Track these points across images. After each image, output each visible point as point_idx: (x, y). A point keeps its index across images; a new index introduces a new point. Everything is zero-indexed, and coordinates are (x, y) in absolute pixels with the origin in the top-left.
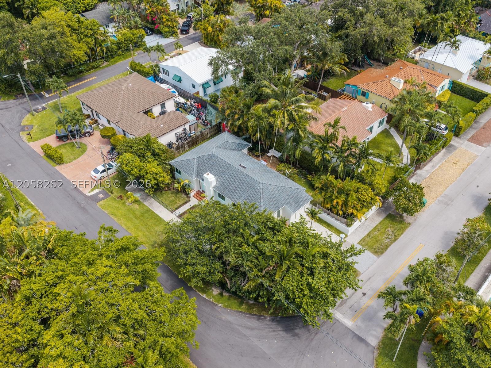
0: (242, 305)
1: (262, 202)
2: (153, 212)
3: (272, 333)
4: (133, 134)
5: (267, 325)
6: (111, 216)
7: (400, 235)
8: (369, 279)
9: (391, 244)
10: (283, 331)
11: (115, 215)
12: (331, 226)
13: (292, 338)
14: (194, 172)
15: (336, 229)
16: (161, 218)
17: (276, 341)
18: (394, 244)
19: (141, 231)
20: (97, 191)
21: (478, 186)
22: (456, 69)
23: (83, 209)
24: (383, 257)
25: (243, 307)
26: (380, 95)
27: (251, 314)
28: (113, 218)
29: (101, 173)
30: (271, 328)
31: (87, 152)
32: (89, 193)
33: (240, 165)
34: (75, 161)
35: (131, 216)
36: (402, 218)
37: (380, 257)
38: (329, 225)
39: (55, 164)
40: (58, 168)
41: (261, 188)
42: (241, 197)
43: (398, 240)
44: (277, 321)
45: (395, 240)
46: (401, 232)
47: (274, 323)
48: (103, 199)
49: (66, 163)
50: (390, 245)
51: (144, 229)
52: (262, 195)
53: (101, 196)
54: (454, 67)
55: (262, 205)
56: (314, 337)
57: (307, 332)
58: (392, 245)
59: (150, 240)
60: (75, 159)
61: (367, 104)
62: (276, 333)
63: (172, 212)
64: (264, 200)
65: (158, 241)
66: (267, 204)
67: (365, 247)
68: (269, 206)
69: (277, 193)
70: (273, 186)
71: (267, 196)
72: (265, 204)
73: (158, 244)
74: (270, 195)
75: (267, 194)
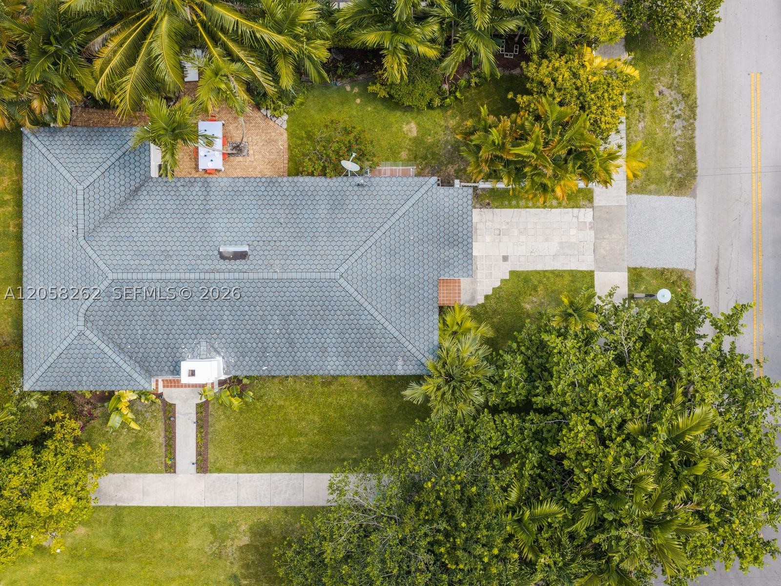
1: (390, 327)
7: (692, 85)
8: (717, 269)
9: (693, 130)
14: (128, 369)
18: (697, 124)
24: (703, 184)
33: (222, 257)
35: (100, 566)
37: (698, 192)
41: (352, 290)
42: (323, 350)
43: (698, 102)
45: (692, 108)
46: (690, 73)
50: (692, 138)
52: (373, 311)
55: (397, 334)
58: (697, 133)
63: (171, 468)
64: (388, 317)
65: (236, 569)
66: (403, 319)
67: (650, 193)
68: (412, 319)
69: (393, 264)
70: (369, 255)
71: (384, 297)
72: (403, 324)
73: (245, 578)
74: (388, 289)
75: (379, 294)
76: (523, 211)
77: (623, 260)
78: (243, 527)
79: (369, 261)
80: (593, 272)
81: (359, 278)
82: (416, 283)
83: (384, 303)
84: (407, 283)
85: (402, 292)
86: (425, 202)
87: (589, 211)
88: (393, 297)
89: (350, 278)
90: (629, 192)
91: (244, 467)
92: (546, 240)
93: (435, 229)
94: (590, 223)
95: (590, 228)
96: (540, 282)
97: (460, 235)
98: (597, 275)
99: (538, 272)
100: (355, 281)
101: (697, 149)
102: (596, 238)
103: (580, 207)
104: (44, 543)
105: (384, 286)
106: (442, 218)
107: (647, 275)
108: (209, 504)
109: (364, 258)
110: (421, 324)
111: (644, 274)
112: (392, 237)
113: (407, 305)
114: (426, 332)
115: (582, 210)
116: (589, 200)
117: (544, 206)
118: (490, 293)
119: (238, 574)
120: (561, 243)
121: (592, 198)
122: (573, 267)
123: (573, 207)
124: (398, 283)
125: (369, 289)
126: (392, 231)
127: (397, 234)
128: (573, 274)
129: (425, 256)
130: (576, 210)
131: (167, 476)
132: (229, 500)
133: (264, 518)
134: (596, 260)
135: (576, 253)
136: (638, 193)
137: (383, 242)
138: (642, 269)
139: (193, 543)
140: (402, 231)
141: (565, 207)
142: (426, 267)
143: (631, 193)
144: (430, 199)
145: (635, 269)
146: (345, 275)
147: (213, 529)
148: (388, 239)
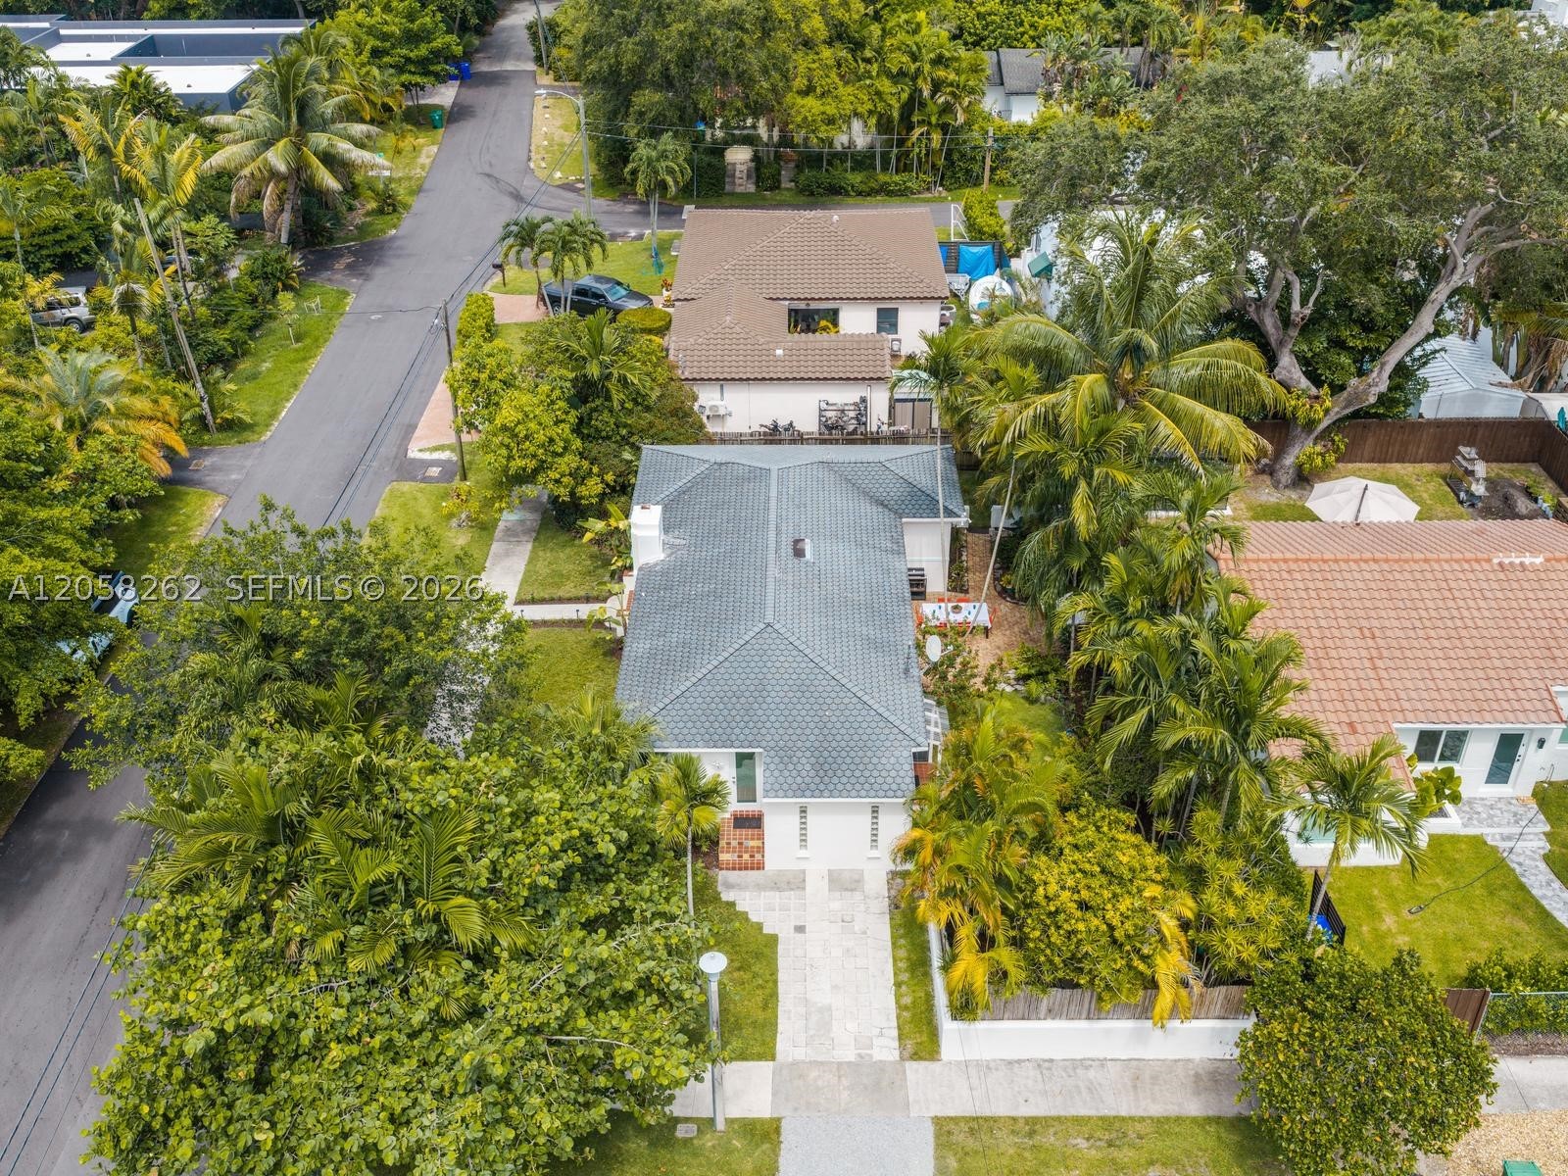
1: (688, 683)
32: (421, 451)
33: (798, 541)
41: (747, 637)
48: (424, 480)
52: (715, 662)
53: (433, 471)
55: (678, 693)
64: (705, 682)
66: (700, 700)
67: (939, 1158)
68: (700, 712)
69: (786, 688)
70: (799, 659)
71: (735, 676)
72: (691, 700)
74: (748, 682)
75: (740, 670)
77: (796, 1109)
79: (790, 659)
80: (773, 1059)
81: (766, 647)
82: (755, 718)
83: (727, 676)
84: (756, 706)
85: (743, 700)
86: (887, 731)
87: (894, 1055)
88: (735, 688)
89: (766, 635)
90: (938, 1121)
92: (835, 987)
93: (843, 744)
94: (871, 1056)
95: (860, 1056)
96: (755, 976)
97: (835, 780)
98: (765, 1067)
99: (774, 973)
100: (761, 641)
102: (840, 1064)
103: (900, 1038)
105: (753, 676)
106: (861, 754)
107: (764, 1152)
109: (795, 653)
110: (690, 724)
111: (766, 1146)
112: (829, 689)
113: (721, 706)
114: (676, 731)
115: (896, 1044)
116: (915, 1054)
117: (898, 985)
118: (739, 908)
120: (829, 1009)
121: (921, 1059)
122: (783, 1025)
123: (899, 1028)
124: (756, 694)
125: (748, 658)
126: (838, 689)
127: (833, 695)
128: (770, 1026)
129: (799, 731)
130: (895, 1033)
134: (795, 1064)
135: (812, 1032)
136: (937, 1136)
137: (820, 677)
138: (776, 1145)
140: (837, 701)
141: (898, 1017)
142: (781, 731)
143: (937, 1124)
144: (892, 737)
145: (778, 1131)
146: (769, 629)
148: (824, 683)
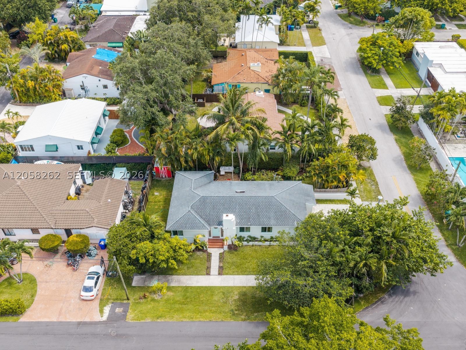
0: (361, 303)
2: (191, 287)
3: (403, 305)
4: (91, 226)
5: (392, 301)
6: (158, 321)
7: (375, 178)
10: (405, 297)
11: (161, 317)
12: (333, 200)
13: (416, 296)
14: (203, 223)
15: (338, 200)
16: (206, 287)
17: (412, 308)
18: (379, 186)
19: (205, 311)
20: (107, 310)
21: (370, 119)
22: (272, 42)
23: (118, 336)
25: (362, 303)
26: (252, 83)
27: (374, 304)
28: (162, 321)
29: (95, 287)
30: (397, 302)
31: (38, 280)
32: (102, 317)
33: (236, 192)
34: (36, 298)
35: (177, 306)
36: (362, 166)
38: (331, 201)
39: (15, 318)
40: (23, 319)
43: (378, 182)
44: (393, 293)
45: (377, 184)
46: (373, 176)
47: (394, 297)
48: (125, 312)
49: (29, 307)
51: (206, 308)
53: (118, 310)
54: (269, 41)
55: (294, 213)
56: (425, 285)
57: (418, 285)
58: (380, 188)
59: (225, 313)
60: (33, 296)
61: (260, 92)
62: (404, 302)
63: (208, 274)
65: (233, 307)
73: (236, 310)
76: (329, 205)
78: (236, 293)
91: (236, 273)
101: (381, 192)
104: (156, 298)
108: (222, 285)
115: (348, 205)
119: (234, 309)
131: (207, 276)
132: (231, 284)
133: (244, 290)
139: (216, 298)
147: (224, 293)
